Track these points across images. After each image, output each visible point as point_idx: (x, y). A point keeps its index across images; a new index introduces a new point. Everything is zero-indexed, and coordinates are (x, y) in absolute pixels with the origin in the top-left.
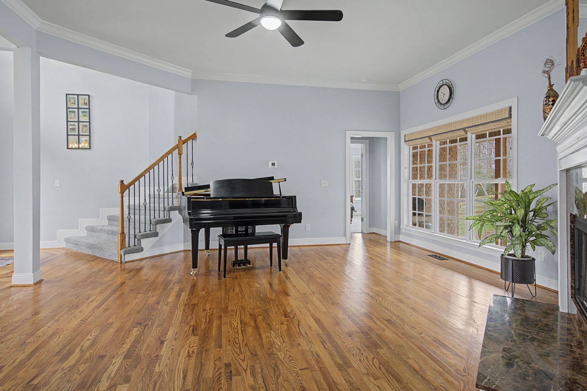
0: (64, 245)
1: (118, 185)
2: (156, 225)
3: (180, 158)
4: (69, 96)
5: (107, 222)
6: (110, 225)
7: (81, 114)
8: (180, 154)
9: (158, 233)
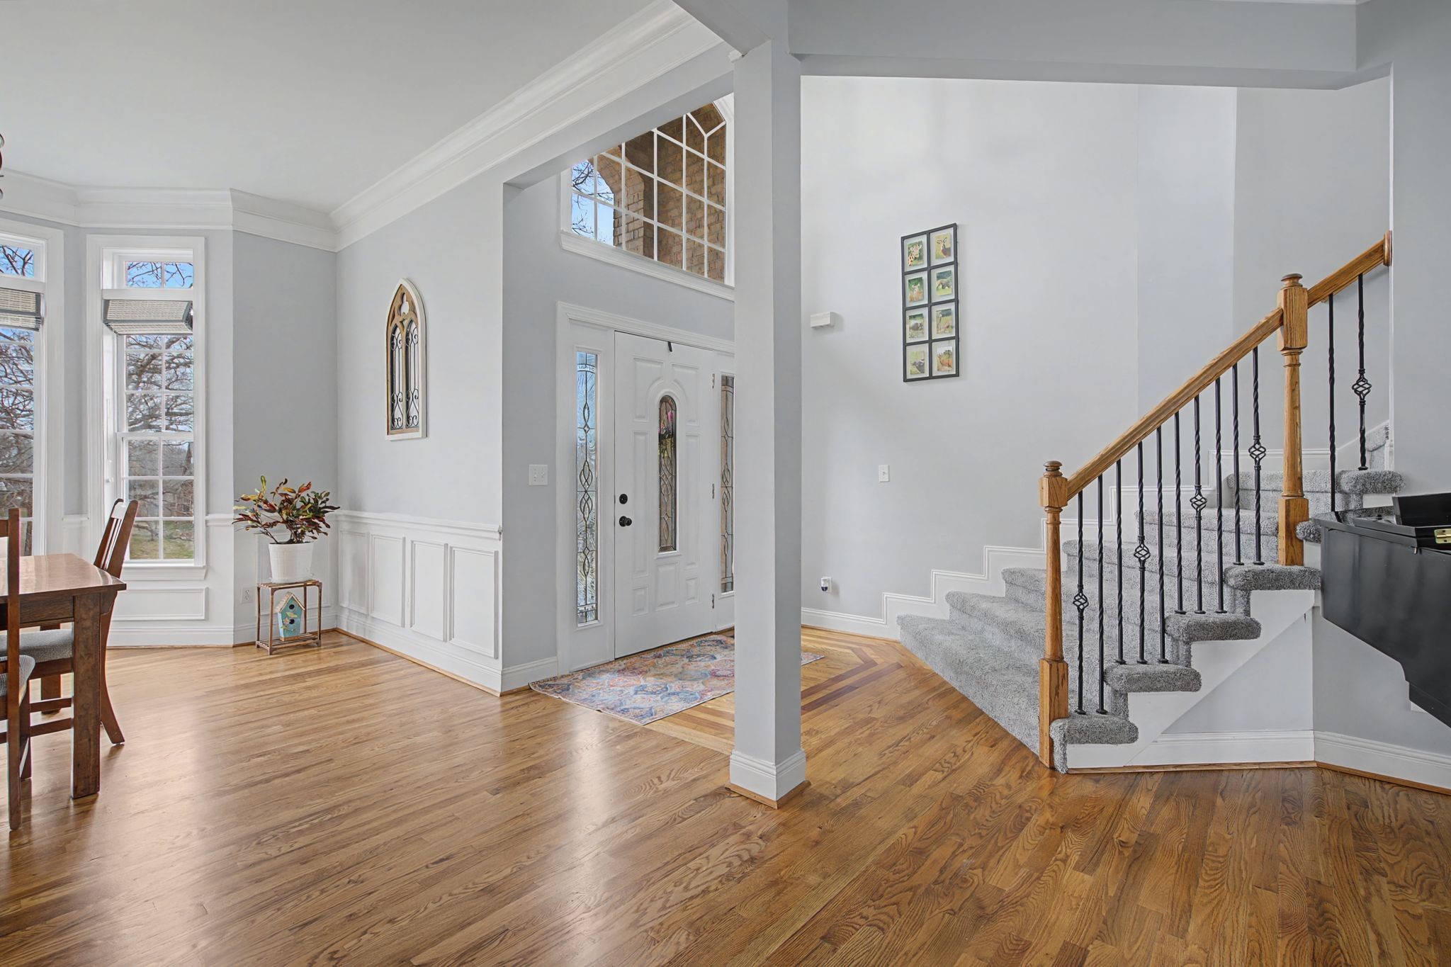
0: (896, 634)
1: (1041, 479)
2: (1187, 643)
3: (1294, 366)
4: (907, 242)
5: (1001, 590)
6: (1012, 599)
7: (936, 283)
8: (1293, 351)
9: (1197, 676)
